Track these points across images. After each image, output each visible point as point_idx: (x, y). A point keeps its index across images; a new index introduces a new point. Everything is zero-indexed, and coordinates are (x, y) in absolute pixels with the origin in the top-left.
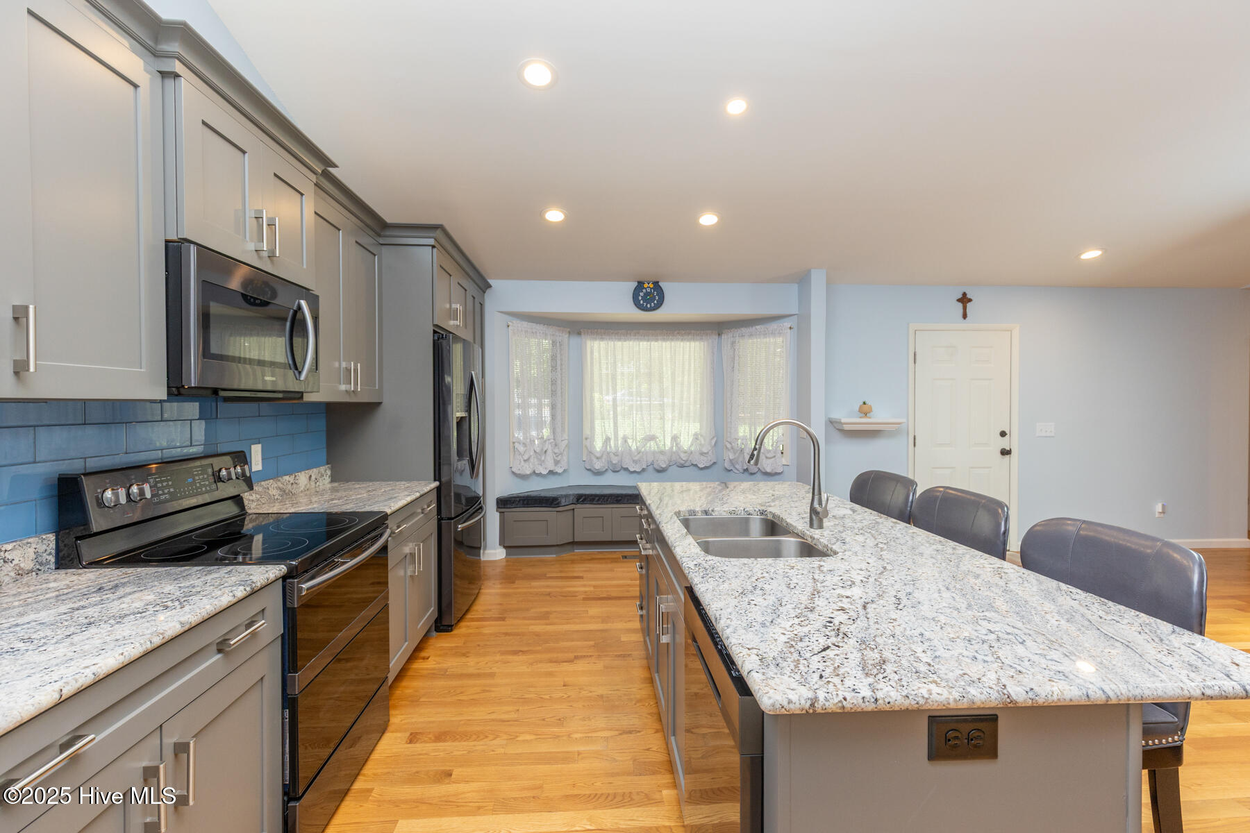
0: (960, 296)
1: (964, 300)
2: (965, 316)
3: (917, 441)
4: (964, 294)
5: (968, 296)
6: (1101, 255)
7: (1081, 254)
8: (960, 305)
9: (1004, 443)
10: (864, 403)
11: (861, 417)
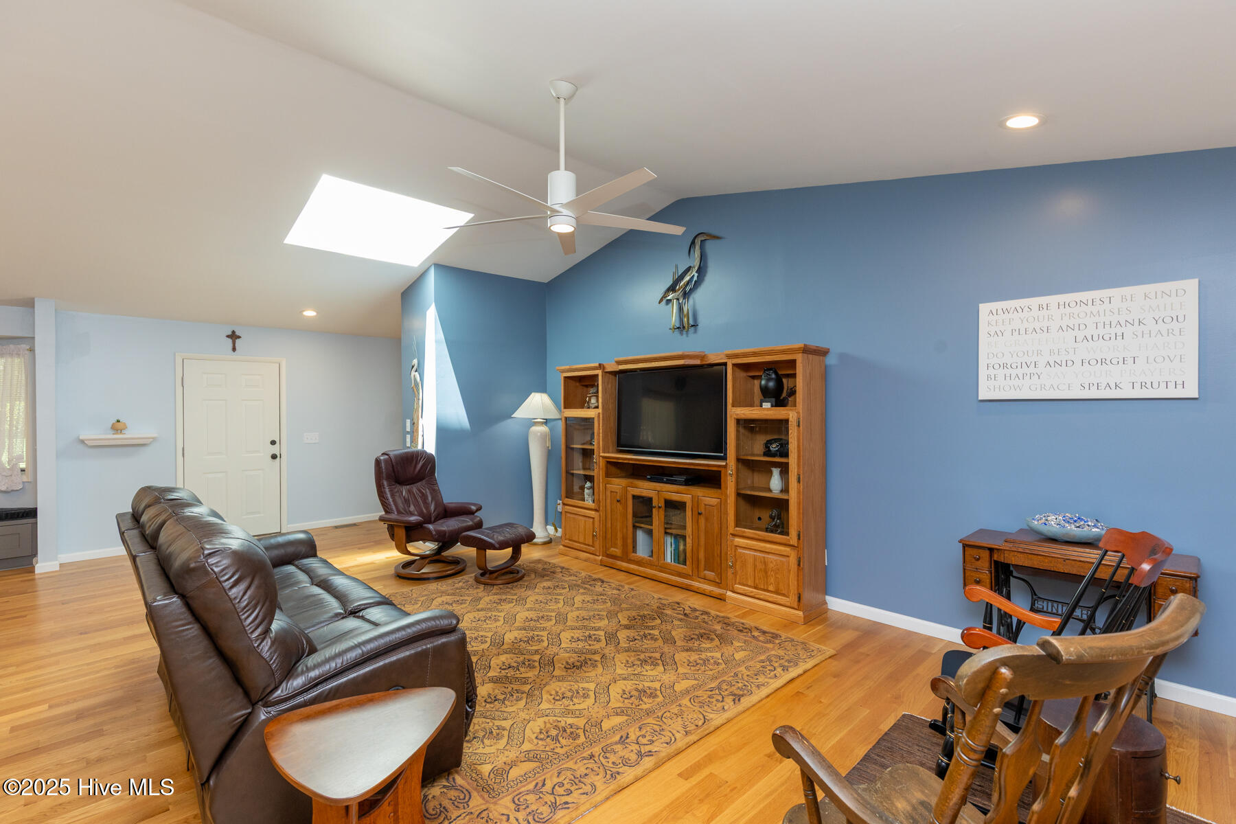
0: (230, 333)
1: (234, 336)
2: (234, 349)
3: (185, 452)
4: (233, 332)
5: (237, 333)
6: (315, 316)
7: (304, 311)
8: (230, 341)
9: (275, 450)
10: (118, 421)
11: (114, 434)
